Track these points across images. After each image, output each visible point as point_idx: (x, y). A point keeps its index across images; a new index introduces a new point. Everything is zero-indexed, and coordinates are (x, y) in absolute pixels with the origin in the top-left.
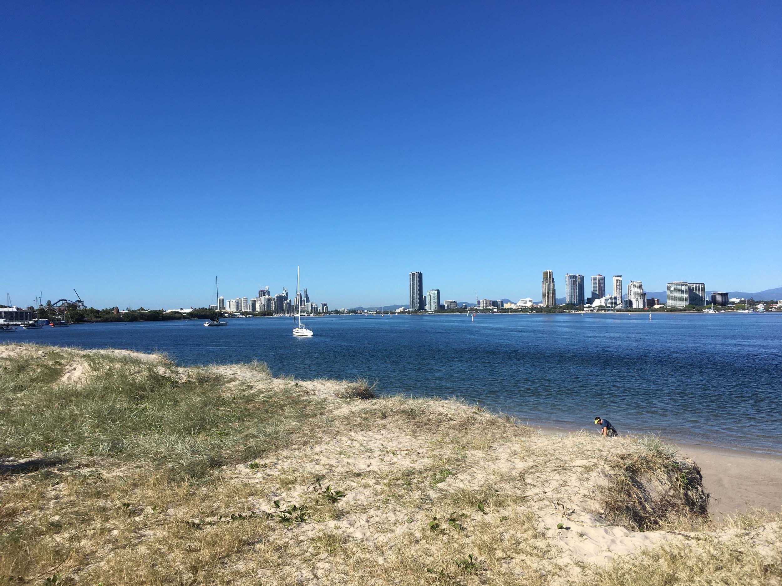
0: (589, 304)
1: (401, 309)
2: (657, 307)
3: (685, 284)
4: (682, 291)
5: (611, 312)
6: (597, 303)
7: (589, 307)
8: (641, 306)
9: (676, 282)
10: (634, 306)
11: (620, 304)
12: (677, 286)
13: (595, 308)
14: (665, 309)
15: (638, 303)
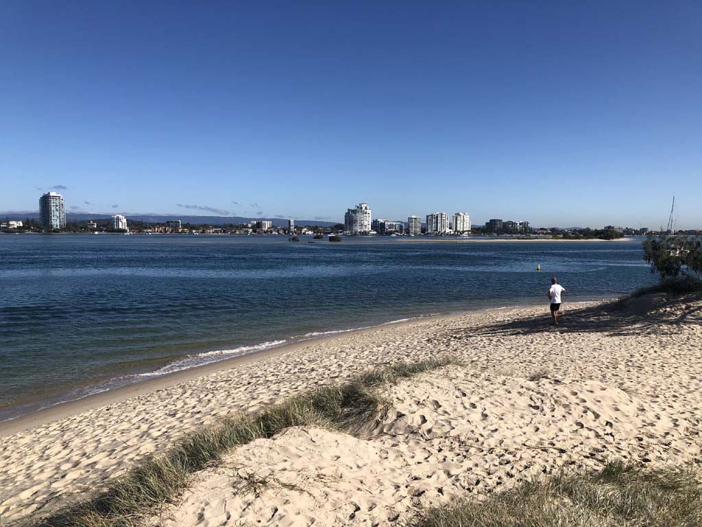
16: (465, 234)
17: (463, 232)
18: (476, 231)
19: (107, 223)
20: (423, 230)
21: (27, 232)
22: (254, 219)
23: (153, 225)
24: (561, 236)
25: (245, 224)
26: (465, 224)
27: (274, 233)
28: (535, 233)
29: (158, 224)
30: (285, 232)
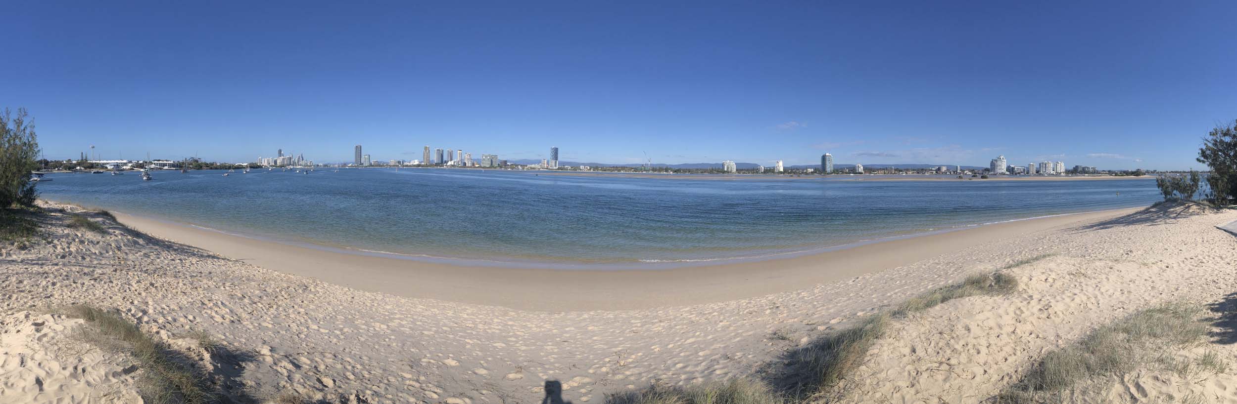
1: (350, 165)
2: (477, 166)
3: (489, 155)
4: (488, 159)
5: (457, 168)
6: (449, 163)
7: (446, 165)
9: (483, 154)
10: (467, 166)
11: (460, 164)
12: (486, 157)
13: (449, 165)
14: (480, 167)
15: (469, 164)
16: (1062, 174)
17: (1061, 173)
18: (1068, 172)
19: (852, 169)
20: (1037, 172)
21: (815, 174)
22: (937, 166)
23: (878, 170)
24: (1114, 175)
25: (930, 168)
26: (1062, 168)
27: (948, 173)
28: (1099, 173)
29: (881, 169)
30: (954, 172)
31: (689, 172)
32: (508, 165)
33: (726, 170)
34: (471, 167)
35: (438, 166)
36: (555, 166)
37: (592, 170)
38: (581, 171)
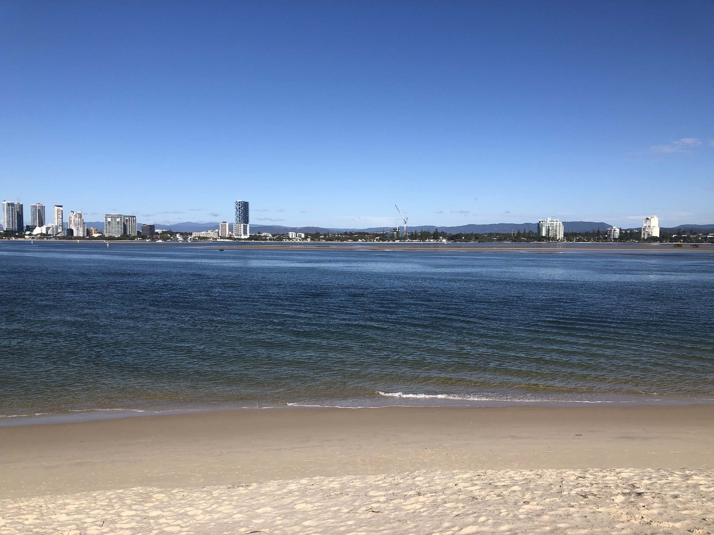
0: (30, 232)
2: (96, 235)
3: (120, 216)
4: (118, 223)
5: (53, 240)
6: (37, 231)
7: (29, 235)
8: (81, 235)
9: (112, 214)
10: (75, 235)
11: (61, 232)
12: (113, 217)
13: (35, 235)
14: (102, 237)
15: (79, 232)
31: (476, 238)
32: (157, 233)
33: (544, 234)
34: (83, 238)
35: (11, 236)
36: (245, 233)
37: (309, 240)
38: (291, 241)
